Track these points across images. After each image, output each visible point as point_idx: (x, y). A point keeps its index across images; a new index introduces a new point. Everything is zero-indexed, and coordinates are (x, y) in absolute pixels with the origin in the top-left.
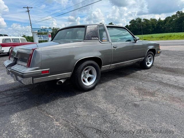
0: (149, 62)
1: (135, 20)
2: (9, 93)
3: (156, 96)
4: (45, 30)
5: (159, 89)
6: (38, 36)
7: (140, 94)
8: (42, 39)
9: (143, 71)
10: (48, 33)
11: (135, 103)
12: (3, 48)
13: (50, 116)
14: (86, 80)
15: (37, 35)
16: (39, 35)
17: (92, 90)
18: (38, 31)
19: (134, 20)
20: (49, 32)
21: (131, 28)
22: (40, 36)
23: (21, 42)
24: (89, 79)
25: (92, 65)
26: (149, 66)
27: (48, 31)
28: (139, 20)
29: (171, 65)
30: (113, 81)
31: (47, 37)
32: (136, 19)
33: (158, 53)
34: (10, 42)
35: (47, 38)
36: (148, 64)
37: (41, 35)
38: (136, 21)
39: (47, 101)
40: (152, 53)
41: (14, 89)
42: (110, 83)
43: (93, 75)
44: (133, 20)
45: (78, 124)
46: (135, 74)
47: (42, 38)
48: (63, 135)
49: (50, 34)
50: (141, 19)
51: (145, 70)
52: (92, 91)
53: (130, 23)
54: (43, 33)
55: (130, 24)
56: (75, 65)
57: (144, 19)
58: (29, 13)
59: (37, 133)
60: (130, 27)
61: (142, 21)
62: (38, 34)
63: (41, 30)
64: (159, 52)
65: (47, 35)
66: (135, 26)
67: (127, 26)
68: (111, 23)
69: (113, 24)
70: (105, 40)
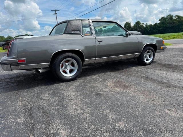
0: (148, 58)
1: (165, 17)
2: (7, 80)
3: (128, 88)
5: (138, 83)
7: (114, 86)
9: (139, 67)
13: (20, 98)
19: (164, 17)
21: (160, 26)
26: (148, 62)
28: (171, 17)
29: (177, 62)
32: (167, 16)
36: (147, 60)
38: (166, 19)
42: (95, 76)
44: (163, 18)
50: (173, 16)
53: (159, 20)
55: (160, 22)
57: (176, 16)
58: (56, 15)
60: (159, 25)
61: (174, 18)
64: (162, 48)
66: (165, 24)
67: (156, 24)
68: (139, 21)
69: (140, 22)
70: (87, 34)
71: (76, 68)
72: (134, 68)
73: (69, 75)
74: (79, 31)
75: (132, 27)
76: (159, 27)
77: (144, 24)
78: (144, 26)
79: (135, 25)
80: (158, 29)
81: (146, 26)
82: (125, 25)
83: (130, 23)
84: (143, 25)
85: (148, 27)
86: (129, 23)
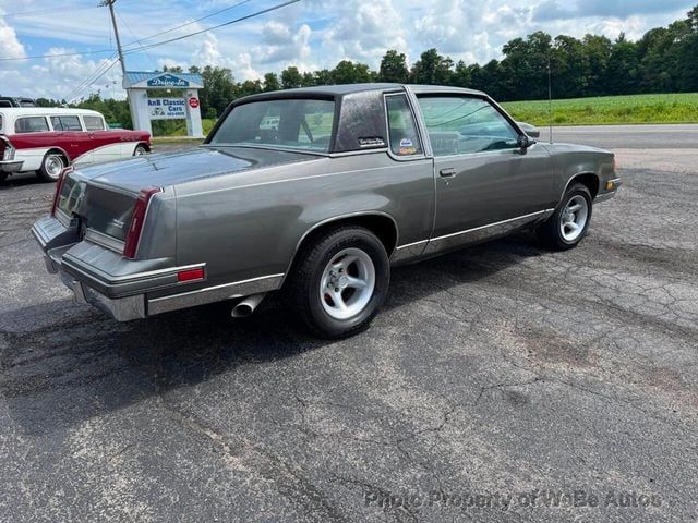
0: (572, 224)
1: (525, 39)
3: (591, 361)
4: (176, 80)
5: (605, 335)
6: (150, 103)
7: (534, 353)
8: (163, 114)
9: (547, 257)
10: (189, 92)
11: (515, 388)
12: (18, 152)
13: (209, 433)
14: (337, 297)
15: (147, 100)
16: (153, 100)
17: (358, 333)
18: (150, 83)
19: (520, 39)
20: (192, 85)
21: (508, 71)
22: (159, 103)
23: (84, 130)
24: (349, 295)
25: (358, 243)
26: (570, 237)
27: (187, 83)
28: (543, 41)
30: (434, 296)
31: (183, 107)
32: (531, 37)
33: (606, 190)
34: (44, 131)
35: (184, 110)
36: (568, 230)
37: (161, 100)
38: (527, 46)
40: (586, 190)
41: (74, 324)
42: (425, 308)
43: (363, 278)
44: (518, 42)
45: (310, 467)
46: (516, 269)
47: (165, 109)
48: (257, 509)
49: (196, 95)
50: (549, 38)
51: (556, 254)
52: (359, 338)
53: (505, 51)
54: (169, 91)
55: (505, 56)
56: (297, 248)
57: (560, 37)
58: (111, 9)
59: (168, 499)
60: (503, 69)
61: (553, 43)
62: (150, 93)
63: (162, 78)
64: (610, 186)
65: (182, 100)
66: (524, 64)
67: (493, 63)
68: (433, 51)
69: (439, 54)
70: (407, 148)
71: (368, 283)
73: (344, 312)
74: (380, 138)
75: (409, 70)
76: (504, 76)
77: (451, 61)
78: (453, 69)
79: (418, 64)
80: (500, 83)
81: (459, 69)
82: (383, 63)
83: (402, 55)
84: (447, 67)
85: (464, 75)
86: (398, 54)
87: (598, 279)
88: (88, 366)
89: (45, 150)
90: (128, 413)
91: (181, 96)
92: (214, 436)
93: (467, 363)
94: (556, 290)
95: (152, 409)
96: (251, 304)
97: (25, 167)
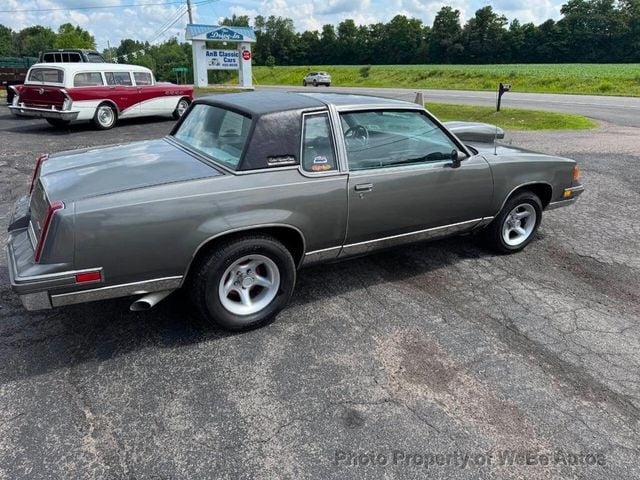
0: (519, 229)
3: (450, 388)
4: (232, 33)
5: (481, 361)
6: (208, 54)
7: (404, 370)
8: (218, 64)
9: (484, 262)
10: (243, 45)
11: (360, 408)
12: (75, 104)
13: (86, 412)
15: (205, 51)
16: (211, 51)
18: (209, 36)
20: (246, 39)
21: (564, 32)
22: (215, 54)
23: (134, 85)
24: (256, 292)
25: (262, 251)
26: (515, 242)
27: (241, 37)
30: (351, 295)
31: (237, 59)
33: (561, 197)
34: (99, 85)
35: (237, 62)
36: (513, 235)
37: (218, 51)
38: (588, 6)
39: (107, 354)
40: (535, 198)
43: (270, 279)
44: (578, 2)
45: (144, 459)
46: (446, 271)
47: (221, 60)
49: (249, 48)
53: (563, 11)
54: (225, 44)
55: (563, 16)
56: (194, 255)
60: (559, 30)
61: (616, 5)
62: (208, 45)
63: (220, 32)
64: (567, 193)
65: (236, 52)
66: (581, 25)
67: (550, 22)
68: (488, 9)
69: (494, 11)
70: (321, 165)
71: (274, 284)
72: (465, 264)
74: (292, 156)
75: (462, 27)
76: (558, 37)
77: (505, 19)
78: (507, 27)
79: (472, 21)
80: (554, 43)
81: (512, 27)
82: (437, 18)
83: (457, 11)
84: (501, 25)
85: (517, 34)
86: (453, 10)
87: (515, 293)
88: (34, 329)
89: (99, 102)
90: (37, 383)
91: (236, 48)
92: (89, 415)
93: (334, 373)
94: (468, 300)
95: (57, 380)
96: (151, 301)
97: (80, 116)
